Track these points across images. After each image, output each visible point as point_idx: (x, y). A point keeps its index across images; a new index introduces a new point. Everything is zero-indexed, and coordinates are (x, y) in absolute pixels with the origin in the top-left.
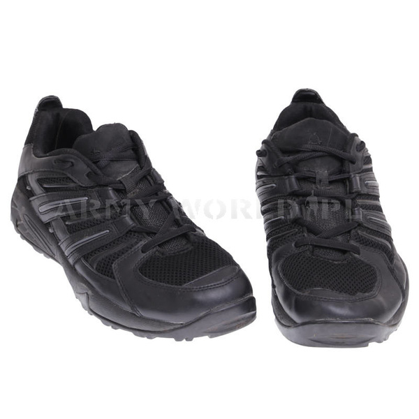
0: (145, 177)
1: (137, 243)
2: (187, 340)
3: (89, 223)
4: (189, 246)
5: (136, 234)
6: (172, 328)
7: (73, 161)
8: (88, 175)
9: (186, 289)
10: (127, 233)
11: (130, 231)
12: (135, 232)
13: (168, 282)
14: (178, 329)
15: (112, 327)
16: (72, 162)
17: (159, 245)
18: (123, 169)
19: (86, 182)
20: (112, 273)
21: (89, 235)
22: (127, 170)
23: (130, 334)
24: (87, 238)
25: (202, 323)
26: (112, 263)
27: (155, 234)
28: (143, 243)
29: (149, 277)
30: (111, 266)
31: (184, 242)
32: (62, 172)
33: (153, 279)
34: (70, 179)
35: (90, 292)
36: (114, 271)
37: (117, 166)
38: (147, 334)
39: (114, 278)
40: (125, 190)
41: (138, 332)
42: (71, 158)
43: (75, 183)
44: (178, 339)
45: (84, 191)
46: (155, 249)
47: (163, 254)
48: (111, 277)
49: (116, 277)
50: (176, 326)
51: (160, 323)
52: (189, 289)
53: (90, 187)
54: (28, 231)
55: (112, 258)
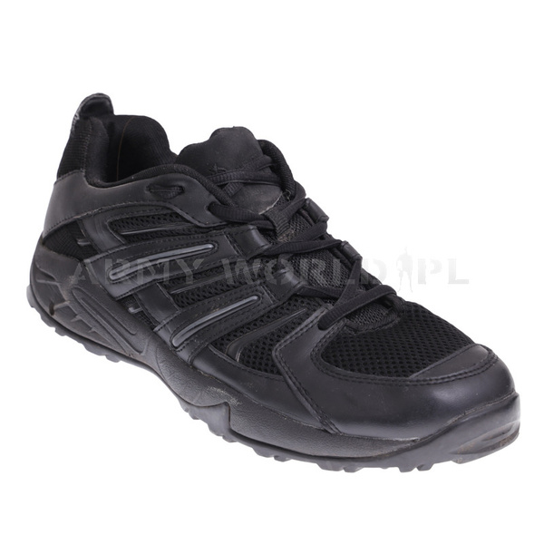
0: (298, 212)
1: (308, 315)
2: (420, 468)
3: (219, 287)
4: (394, 316)
5: (306, 300)
6: (395, 448)
7: (183, 184)
8: (209, 209)
9: (418, 381)
10: (290, 299)
11: (295, 295)
12: (303, 297)
13: (382, 373)
14: (407, 450)
15: (276, 458)
16: (181, 187)
17: (346, 317)
18: (264, 199)
19: (207, 219)
20: (274, 365)
21: (221, 307)
22: (270, 199)
23: (312, 467)
24: (218, 313)
25: (451, 437)
26: (270, 350)
27: (336, 299)
28: (318, 314)
29: (344, 367)
30: (270, 355)
31: (384, 312)
32: (162, 204)
33: (352, 370)
34: (178, 215)
35: (233, 401)
36: (276, 361)
37: (253, 193)
38: (346, 464)
39: (279, 373)
40: (274, 230)
41: (328, 463)
42: (181, 180)
43: (188, 222)
44: (405, 468)
45: (204, 233)
46: (342, 323)
47: (356, 331)
48: (272, 372)
49: (282, 370)
50: (403, 446)
51: (373, 441)
52: (425, 380)
53: (214, 228)
54: (78, 317)
55: (268, 342)
